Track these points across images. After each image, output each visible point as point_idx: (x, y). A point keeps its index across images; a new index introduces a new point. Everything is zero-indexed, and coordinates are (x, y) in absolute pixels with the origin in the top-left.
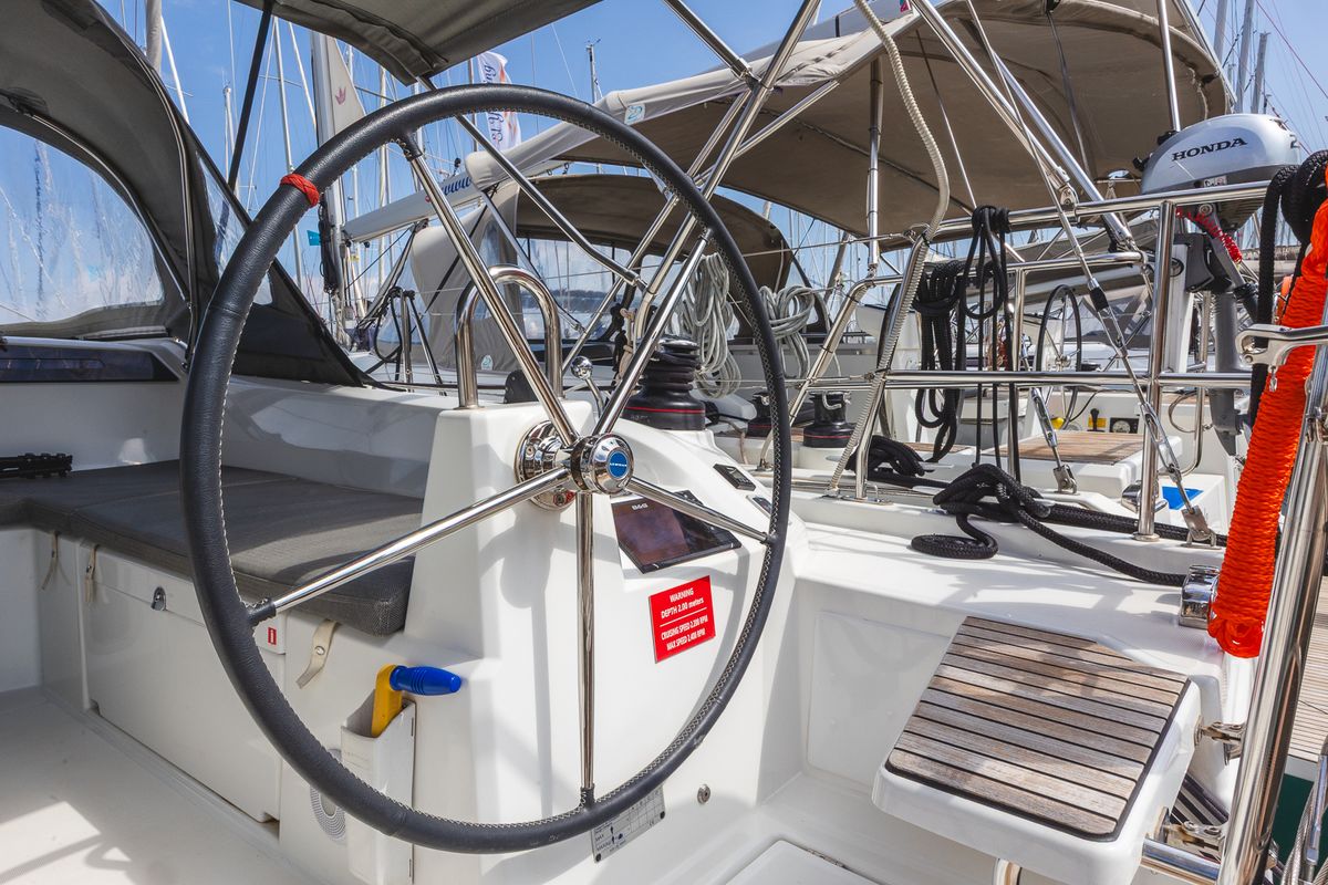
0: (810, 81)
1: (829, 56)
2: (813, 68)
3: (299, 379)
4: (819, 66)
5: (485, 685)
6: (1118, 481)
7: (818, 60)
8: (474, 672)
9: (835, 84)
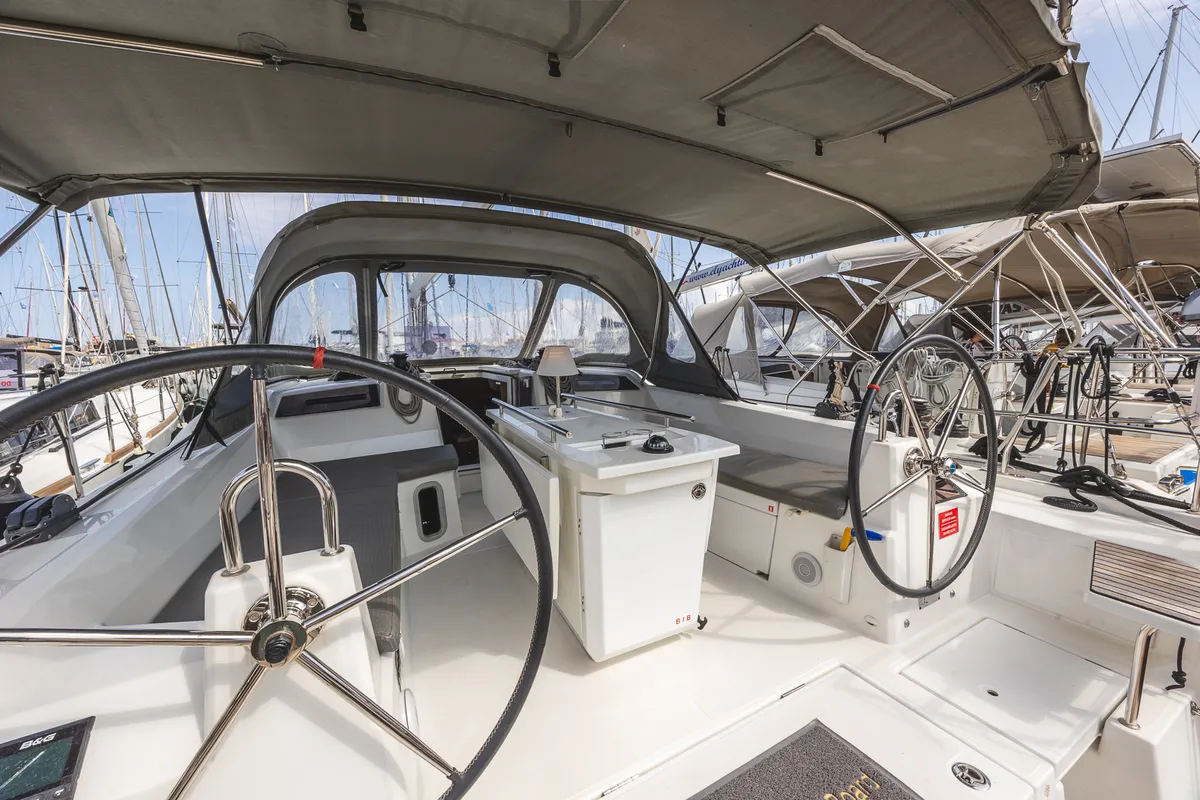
0: (959, 256)
1: (970, 240)
2: (961, 248)
3: (698, 393)
4: (963, 246)
5: (892, 541)
6: (1154, 474)
7: (963, 244)
8: (889, 535)
9: (975, 257)
